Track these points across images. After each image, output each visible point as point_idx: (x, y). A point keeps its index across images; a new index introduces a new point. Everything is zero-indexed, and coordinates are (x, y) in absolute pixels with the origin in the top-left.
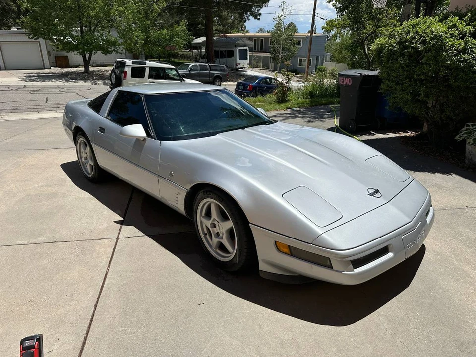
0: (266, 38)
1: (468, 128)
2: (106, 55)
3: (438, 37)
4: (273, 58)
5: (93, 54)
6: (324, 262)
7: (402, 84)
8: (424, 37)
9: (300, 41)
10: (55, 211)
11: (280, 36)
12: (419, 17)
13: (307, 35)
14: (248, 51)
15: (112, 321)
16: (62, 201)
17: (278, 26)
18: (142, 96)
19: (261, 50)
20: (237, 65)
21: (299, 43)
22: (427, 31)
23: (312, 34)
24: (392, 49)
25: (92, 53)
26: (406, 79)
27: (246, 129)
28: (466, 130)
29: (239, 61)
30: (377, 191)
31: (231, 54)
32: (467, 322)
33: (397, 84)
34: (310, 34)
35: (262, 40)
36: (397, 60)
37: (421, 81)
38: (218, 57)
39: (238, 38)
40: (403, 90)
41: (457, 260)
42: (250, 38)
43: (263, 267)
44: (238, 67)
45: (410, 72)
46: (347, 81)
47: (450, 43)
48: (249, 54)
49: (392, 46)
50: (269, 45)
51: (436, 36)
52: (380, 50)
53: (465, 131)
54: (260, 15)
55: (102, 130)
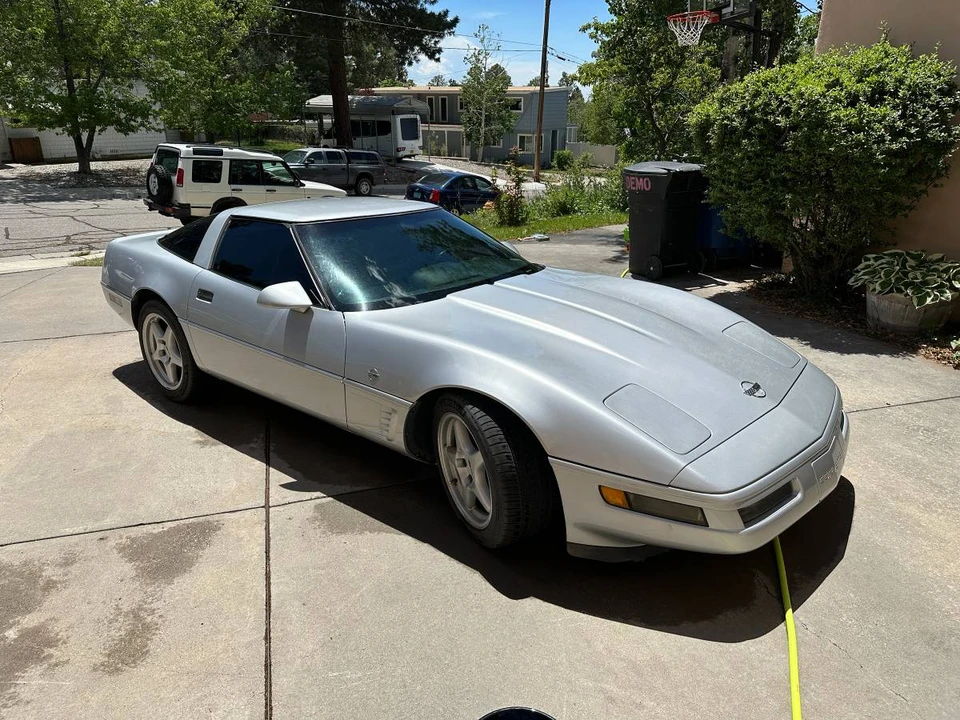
0: (452, 96)
1: (868, 263)
2: (126, 134)
3: (813, 104)
4: (469, 136)
5: (96, 134)
6: (693, 516)
7: (750, 188)
8: (787, 103)
9: (519, 102)
10: (119, 463)
11: (480, 93)
12: (774, 66)
13: (532, 88)
14: (419, 123)
15: (309, 663)
16: (128, 443)
17: (475, 72)
18: (288, 226)
19: (444, 120)
20: (398, 150)
21: (516, 107)
22: (791, 92)
23: (543, 86)
24: (727, 125)
25: (94, 131)
26: (756, 178)
27: (496, 283)
28: (867, 267)
29: (402, 143)
30: (757, 387)
31: (385, 128)
32: (933, 601)
33: (741, 187)
34: (538, 88)
35: (443, 100)
36: (738, 144)
37: (784, 181)
38: (359, 135)
39: (397, 97)
40: (752, 199)
41: (892, 498)
42: (420, 96)
43: (573, 535)
44: (401, 154)
45: (762, 165)
46: (641, 184)
47: (833, 114)
48: (422, 127)
49: (728, 118)
50: (459, 111)
51: (809, 101)
52: (705, 126)
53: (863, 269)
54: (440, 51)
55: (205, 294)
